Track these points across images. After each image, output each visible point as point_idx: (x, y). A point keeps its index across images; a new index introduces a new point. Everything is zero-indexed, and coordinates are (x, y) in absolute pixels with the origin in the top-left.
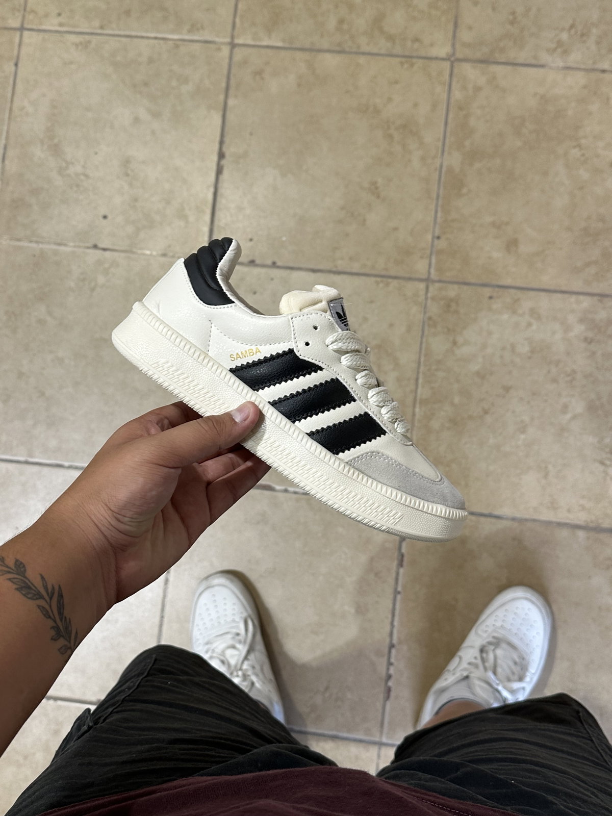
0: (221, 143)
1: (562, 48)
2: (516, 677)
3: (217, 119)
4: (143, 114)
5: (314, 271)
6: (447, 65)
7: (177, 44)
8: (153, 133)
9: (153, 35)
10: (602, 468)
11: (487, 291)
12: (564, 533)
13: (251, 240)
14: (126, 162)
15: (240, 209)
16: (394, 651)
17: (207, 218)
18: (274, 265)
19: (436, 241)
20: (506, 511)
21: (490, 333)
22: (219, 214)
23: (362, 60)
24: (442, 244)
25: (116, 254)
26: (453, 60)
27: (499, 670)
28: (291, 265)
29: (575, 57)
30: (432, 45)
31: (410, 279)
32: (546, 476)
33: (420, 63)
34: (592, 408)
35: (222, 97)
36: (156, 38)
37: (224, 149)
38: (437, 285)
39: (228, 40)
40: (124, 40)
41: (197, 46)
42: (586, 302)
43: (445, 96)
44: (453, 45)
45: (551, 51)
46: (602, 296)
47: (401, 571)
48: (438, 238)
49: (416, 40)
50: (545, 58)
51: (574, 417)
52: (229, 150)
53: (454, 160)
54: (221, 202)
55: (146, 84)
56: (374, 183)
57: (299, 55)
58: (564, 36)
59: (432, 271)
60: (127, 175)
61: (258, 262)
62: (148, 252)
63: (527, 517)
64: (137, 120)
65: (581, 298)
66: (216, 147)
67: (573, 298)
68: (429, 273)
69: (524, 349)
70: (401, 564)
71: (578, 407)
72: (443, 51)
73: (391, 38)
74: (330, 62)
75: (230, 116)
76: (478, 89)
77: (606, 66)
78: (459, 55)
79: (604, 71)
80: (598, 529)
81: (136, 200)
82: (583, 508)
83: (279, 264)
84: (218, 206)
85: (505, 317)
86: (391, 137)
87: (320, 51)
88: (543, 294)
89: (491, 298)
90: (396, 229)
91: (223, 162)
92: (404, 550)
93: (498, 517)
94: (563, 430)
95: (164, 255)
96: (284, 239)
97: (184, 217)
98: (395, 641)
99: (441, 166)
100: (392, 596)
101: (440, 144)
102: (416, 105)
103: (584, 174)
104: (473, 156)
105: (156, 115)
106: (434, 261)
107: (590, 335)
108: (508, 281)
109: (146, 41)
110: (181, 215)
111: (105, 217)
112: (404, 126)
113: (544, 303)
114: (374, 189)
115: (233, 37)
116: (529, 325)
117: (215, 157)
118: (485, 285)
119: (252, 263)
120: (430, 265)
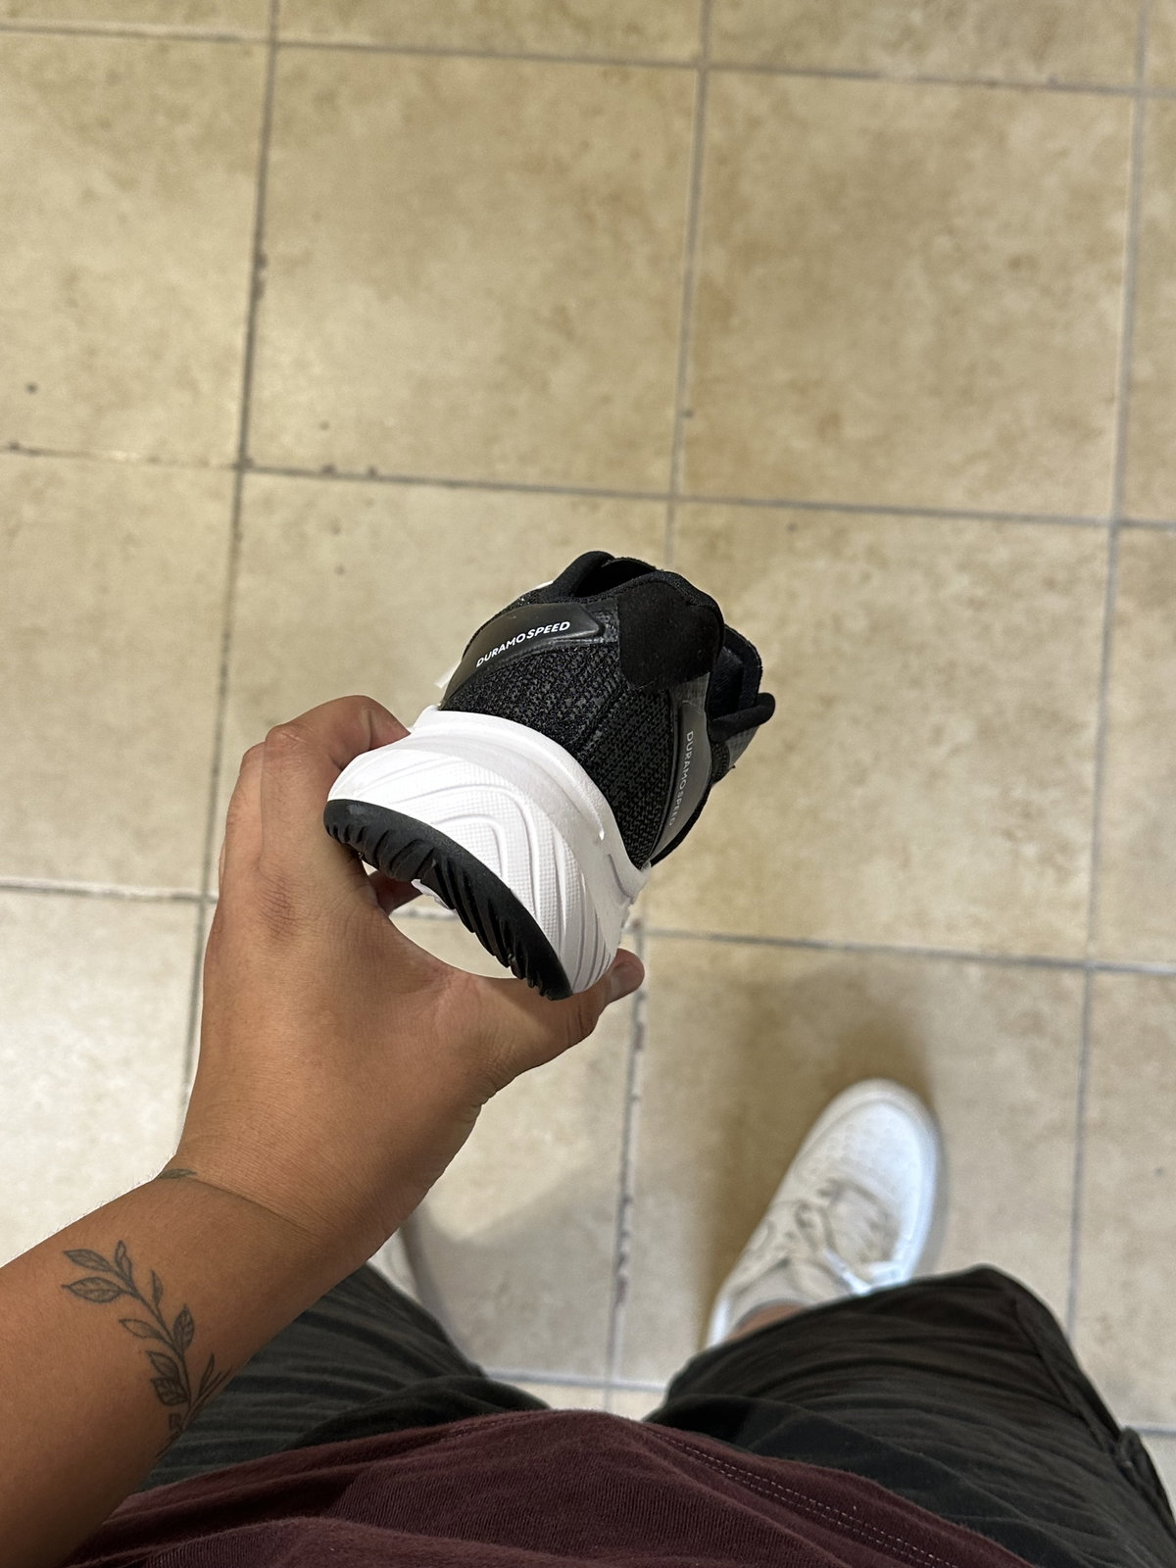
0: (259, 235)
1: (910, 40)
2: (875, 1254)
3: (247, 189)
4: (102, 184)
5: (452, 484)
6: (692, 78)
7: (164, 44)
8: (123, 219)
9: (113, 26)
10: (1008, 845)
11: (785, 516)
12: (944, 969)
13: (325, 426)
14: (70, 279)
15: (301, 365)
16: (629, 1212)
17: (236, 384)
18: (372, 475)
19: (686, 423)
20: (833, 933)
21: (792, 596)
22: (260, 377)
23: (529, 69)
24: (695, 427)
25: (56, 463)
26: (704, 66)
27: (841, 1242)
28: (405, 472)
29: (938, 57)
30: (663, 37)
31: (638, 496)
32: (906, 864)
33: (639, 73)
34: (986, 732)
35: (255, 146)
36: (121, 34)
37: (267, 248)
38: (690, 507)
39: (263, 33)
40: (59, 38)
41: (203, 51)
42: (972, 532)
43: (690, 138)
44: (704, 39)
45: (893, 47)
46: (1001, 519)
47: (641, 1058)
48: (689, 414)
49: (633, 28)
50: (881, 59)
51: (956, 751)
52: (274, 250)
53: (714, 262)
54: (264, 353)
55: (105, 124)
56: (561, 311)
57: (407, 62)
58: (916, 17)
59: (681, 479)
60: (72, 303)
61: (340, 468)
62: (119, 455)
63: (872, 942)
64: (88, 196)
65: (962, 523)
66: (247, 243)
67: (946, 526)
68: (673, 483)
69: (858, 624)
70: (637, 1044)
71: (962, 730)
72: (685, 48)
73: (583, 26)
74: (467, 73)
75: (276, 184)
76: (754, 123)
77: (996, 71)
78: (716, 55)
79: (992, 84)
80: (1005, 961)
81: (92, 352)
82: (976, 922)
83: (383, 471)
84: (257, 360)
85: (821, 564)
86: (589, 219)
87: (446, 52)
88: (890, 519)
89: (792, 528)
90: (606, 400)
91: (265, 274)
92: (643, 1018)
93: (818, 947)
94: (934, 776)
95: (153, 460)
96: (391, 422)
97: (192, 386)
98: (631, 1191)
99: (689, 275)
100: (621, 1106)
101: (685, 233)
102: (636, 156)
103: (960, 285)
104: (750, 253)
105: (126, 184)
106: (682, 458)
107: (980, 592)
108: (823, 495)
109: (101, 40)
110: (184, 380)
111: (32, 388)
112: (615, 199)
113: (893, 534)
114: (561, 322)
115: (274, 28)
116: (866, 577)
117: (246, 265)
118: (780, 504)
119: (328, 472)
120: (674, 468)
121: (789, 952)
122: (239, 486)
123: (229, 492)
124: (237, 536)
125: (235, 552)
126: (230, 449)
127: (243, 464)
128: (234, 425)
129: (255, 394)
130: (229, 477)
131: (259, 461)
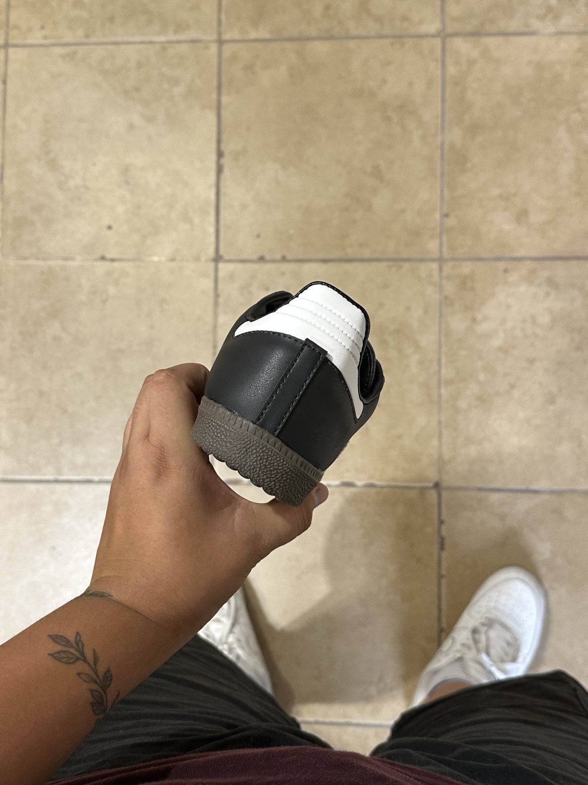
0: (219, 141)
1: (551, 13)
3: (212, 118)
4: (137, 120)
6: (438, 42)
7: (164, 46)
8: (149, 138)
9: (138, 39)
11: (502, 265)
13: (258, 236)
14: (126, 170)
15: (244, 206)
17: (212, 218)
18: (284, 259)
19: (446, 220)
20: (542, 484)
21: (508, 307)
22: (224, 214)
23: (352, 44)
24: (451, 222)
25: (124, 264)
26: (444, 35)
27: (493, 651)
28: (301, 257)
29: (566, 21)
30: (421, 22)
31: (422, 260)
32: (579, 445)
33: (410, 42)
35: (214, 96)
36: (142, 43)
37: (223, 147)
38: (451, 264)
39: (214, 37)
40: (110, 47)
41: (184, 48)
43: (439, 73)
44: (443, 21)
45: (542, 18)
47: (444, 554)
48: (447, 216)
49: (405, 19)
50: (536, 25)
52: (227, 148)
54: (225, 201)
55: (137, 89)
56: (376, 168)
57: (288, 45)
59: (445, 250)
60: (128, 183)
61: (268, 257)
62: (156, 259)
63: (565, 487)
64: (131, 127)
66: (214, 146)
69: (545, 319)
70: (442, 547)
72: (433, 27)
73: (379, 20)
74: (320, 48)
75: (225, 114)
76: (472, 63)
78: (450, 30)
81: (138, 207)
83: (289, 257)
84: (222, 205)
85: (523, 288)
86: (388, 119)
87: (309, 39)
88: (558, 263)
89: (506, 271)
90: (403, 211)
91: (224, 161)
92: (443, 534)
93: (536, 492)
95: (173, 260)
96: (291, 232)
97: (189, 220)
99: (442, 144)
100: (436, 581)
101: (439, 121)
102: (411, 84)
104: (474, 129)
105: (150, 120)
106: (445, 239)
108: (521, 253)
109: (132, 46)
110: (186, 218)
111: (110, 228)
112: (401, 107)
113: (560, 271)
114: (377, 173)
115: (220, 33)
116: (547, 295)
117: (214, 157)
118: (498, 259)
119: (262, 259)
120: (441, 244)
121: (520, 495)
122: (216, 270)
123: (212, 274)
124: (217, 296)
125: (216, 304)
126: (211, 252)
127: (217, 258)
128: (213, 239)
129: (222, 222)
130: (212, 265)
131: (226, 257)
